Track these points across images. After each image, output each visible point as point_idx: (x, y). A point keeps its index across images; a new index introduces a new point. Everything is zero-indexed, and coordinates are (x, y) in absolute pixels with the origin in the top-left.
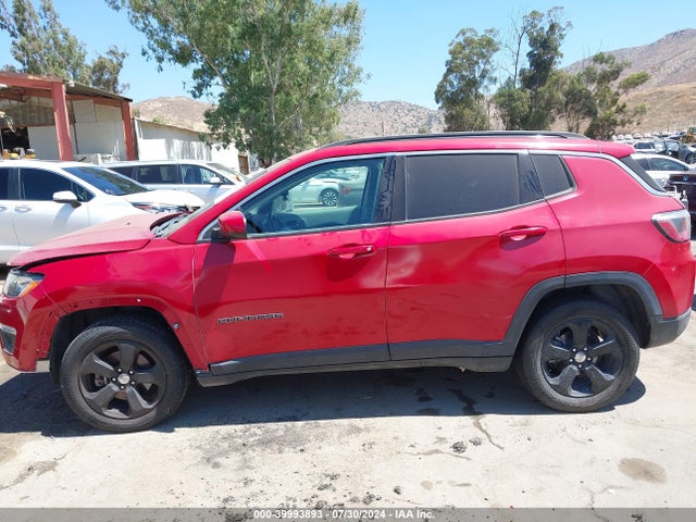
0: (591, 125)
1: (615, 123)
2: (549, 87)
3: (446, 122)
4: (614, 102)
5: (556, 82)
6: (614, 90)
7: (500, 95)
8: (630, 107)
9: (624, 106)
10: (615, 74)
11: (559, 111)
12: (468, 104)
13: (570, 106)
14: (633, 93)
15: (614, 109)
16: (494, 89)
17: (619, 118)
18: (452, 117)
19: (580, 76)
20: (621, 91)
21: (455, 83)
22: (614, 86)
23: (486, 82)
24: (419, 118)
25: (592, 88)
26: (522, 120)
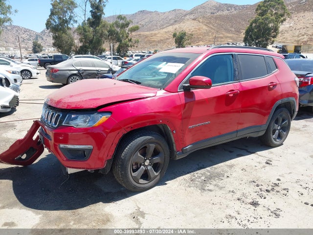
0: (119, 46)
1: (128, 46)
2: (101, 28)
3: (53, 39)
4: (127, 37)
5: (104, 26)
6: (127, 31)
7: (79, 28)
8: (133, 39)
9: (131, 39)
10: (127, 25)
11: (106, 39)
12: (64, 32)
13: (110, 37)
14: (134, 33)
15: (127, 40)
16: (76, 26)
17: (130, 44)
18: (56, 37)
19: (113, 24)
20: (129, 33)
21: (57, 21)
22: (127, 29)
23: (72, 22)
24: (31, 36)
25: (118, 30)
26: (90, 41)
